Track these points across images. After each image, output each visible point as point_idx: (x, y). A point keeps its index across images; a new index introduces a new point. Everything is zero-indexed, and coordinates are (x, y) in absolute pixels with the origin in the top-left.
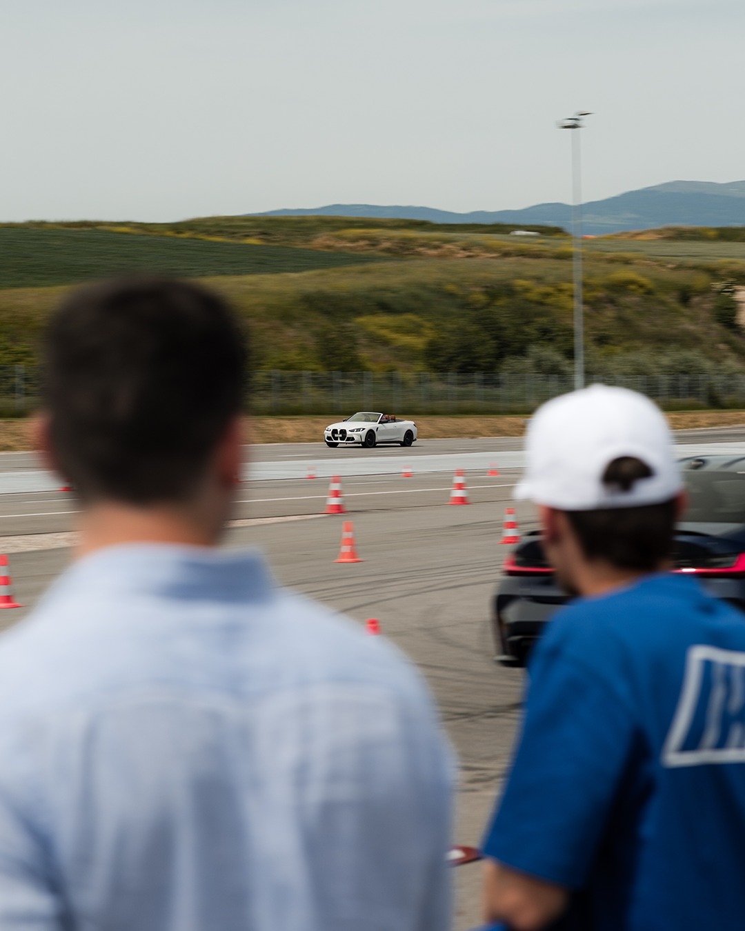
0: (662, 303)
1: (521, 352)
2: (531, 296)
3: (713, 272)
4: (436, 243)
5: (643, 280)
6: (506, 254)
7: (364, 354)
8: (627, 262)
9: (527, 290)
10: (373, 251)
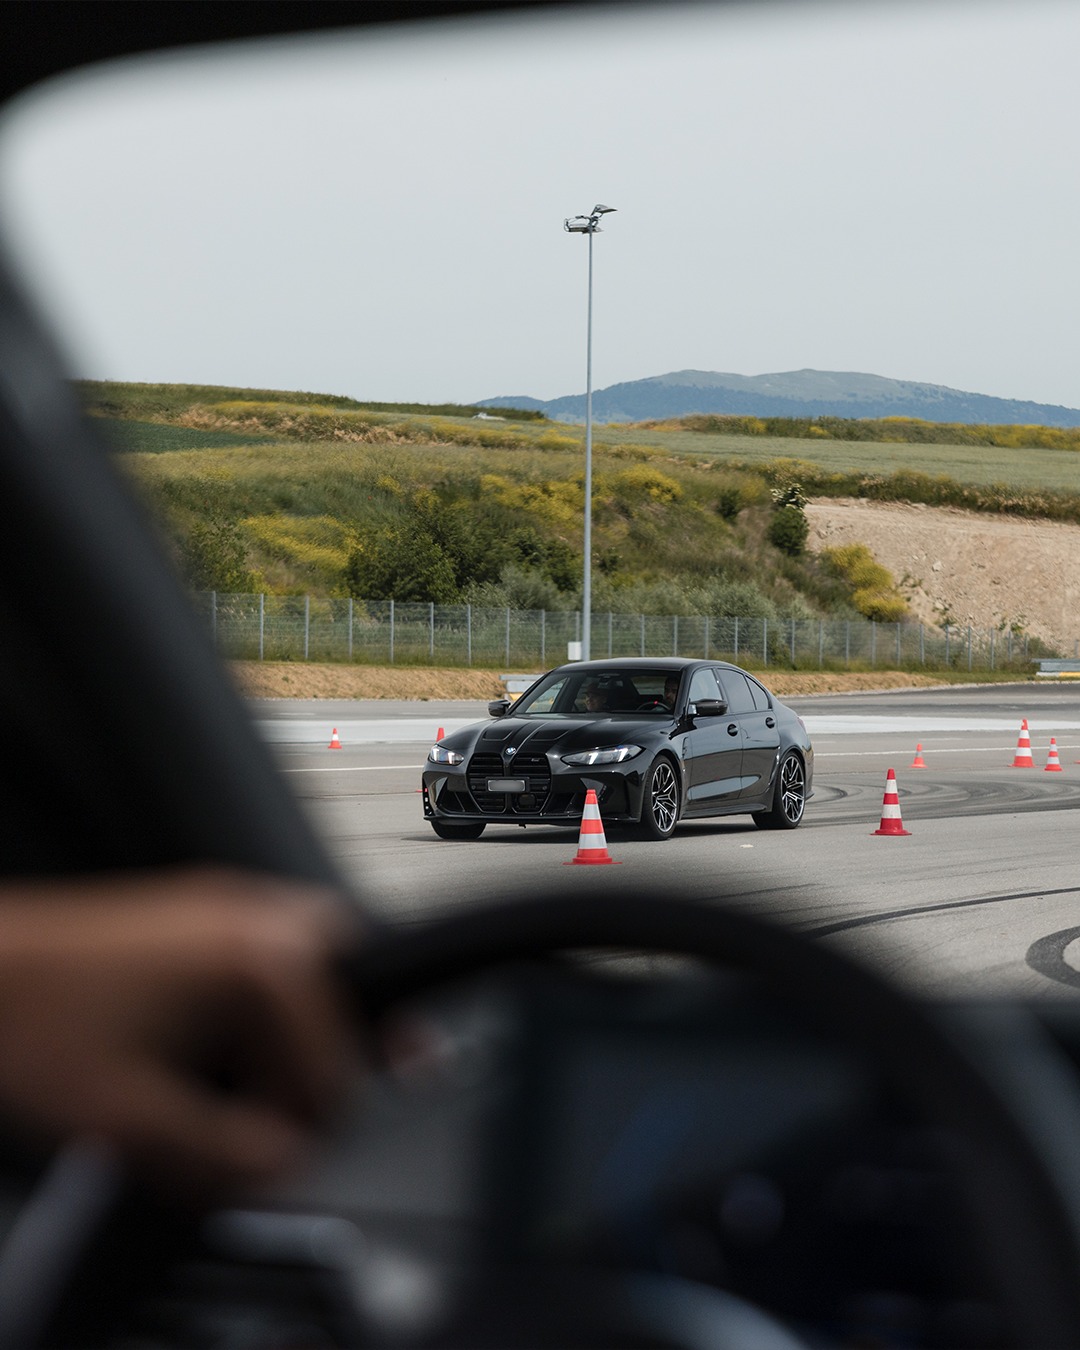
0: (697, 516)
1: (493, 576)
2: (504, 498)
3: (769, 477)
4: (363, 425)
5: (668, 482)
6: (466, 443)
7: (255, 569)
8: (644, 458)
9: (499, 490)
10: (271, 432)
